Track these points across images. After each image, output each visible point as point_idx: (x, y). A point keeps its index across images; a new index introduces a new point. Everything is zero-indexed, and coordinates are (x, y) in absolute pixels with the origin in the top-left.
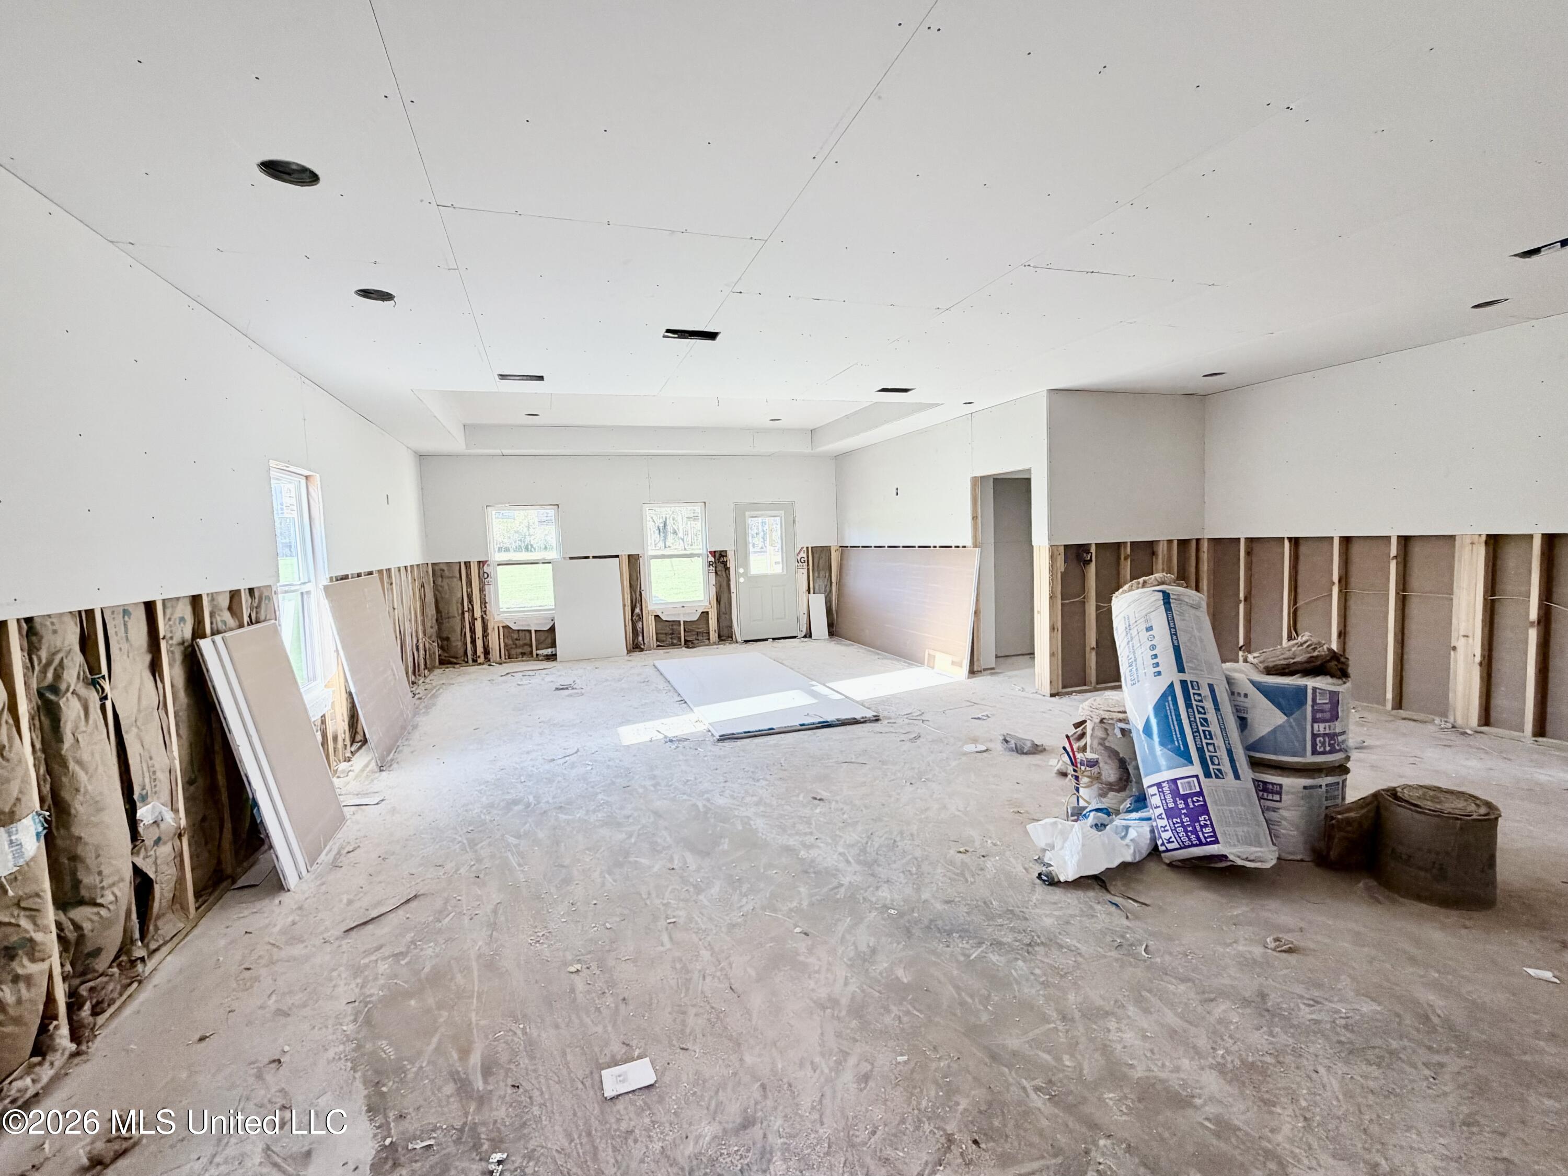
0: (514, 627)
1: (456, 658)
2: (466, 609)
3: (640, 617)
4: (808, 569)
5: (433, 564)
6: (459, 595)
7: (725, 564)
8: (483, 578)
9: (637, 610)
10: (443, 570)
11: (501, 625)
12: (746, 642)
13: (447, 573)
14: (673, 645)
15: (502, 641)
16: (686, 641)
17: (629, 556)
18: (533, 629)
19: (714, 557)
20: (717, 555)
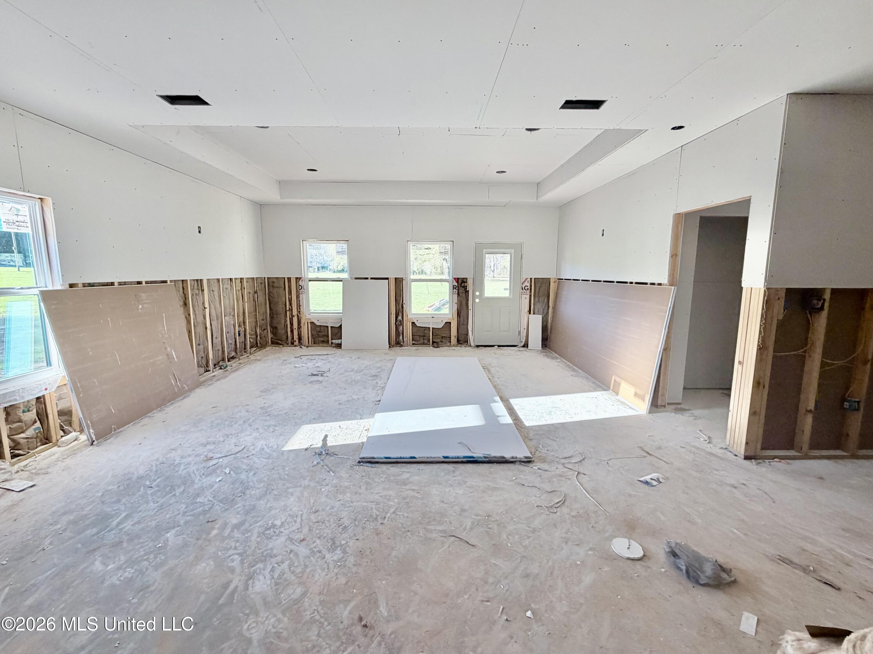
0: (318, 324)
1: (281, 341)
2: (288, 309)
3: (401, 323)
4: (530, 296)
5: (268, 278)
6: (284, 299)
7: (465, 288)
8: (299, 289)
9: (400, 318)
10: (274, 282)
11: (309, 321)
12: (478, 346)
13: (276, 284)
14: (424, 344)
15: (310, 332)
16: (433, 342)
17: (395, 278)
18: (330, 325)
19: (458, 282)
20: (460, 281)
